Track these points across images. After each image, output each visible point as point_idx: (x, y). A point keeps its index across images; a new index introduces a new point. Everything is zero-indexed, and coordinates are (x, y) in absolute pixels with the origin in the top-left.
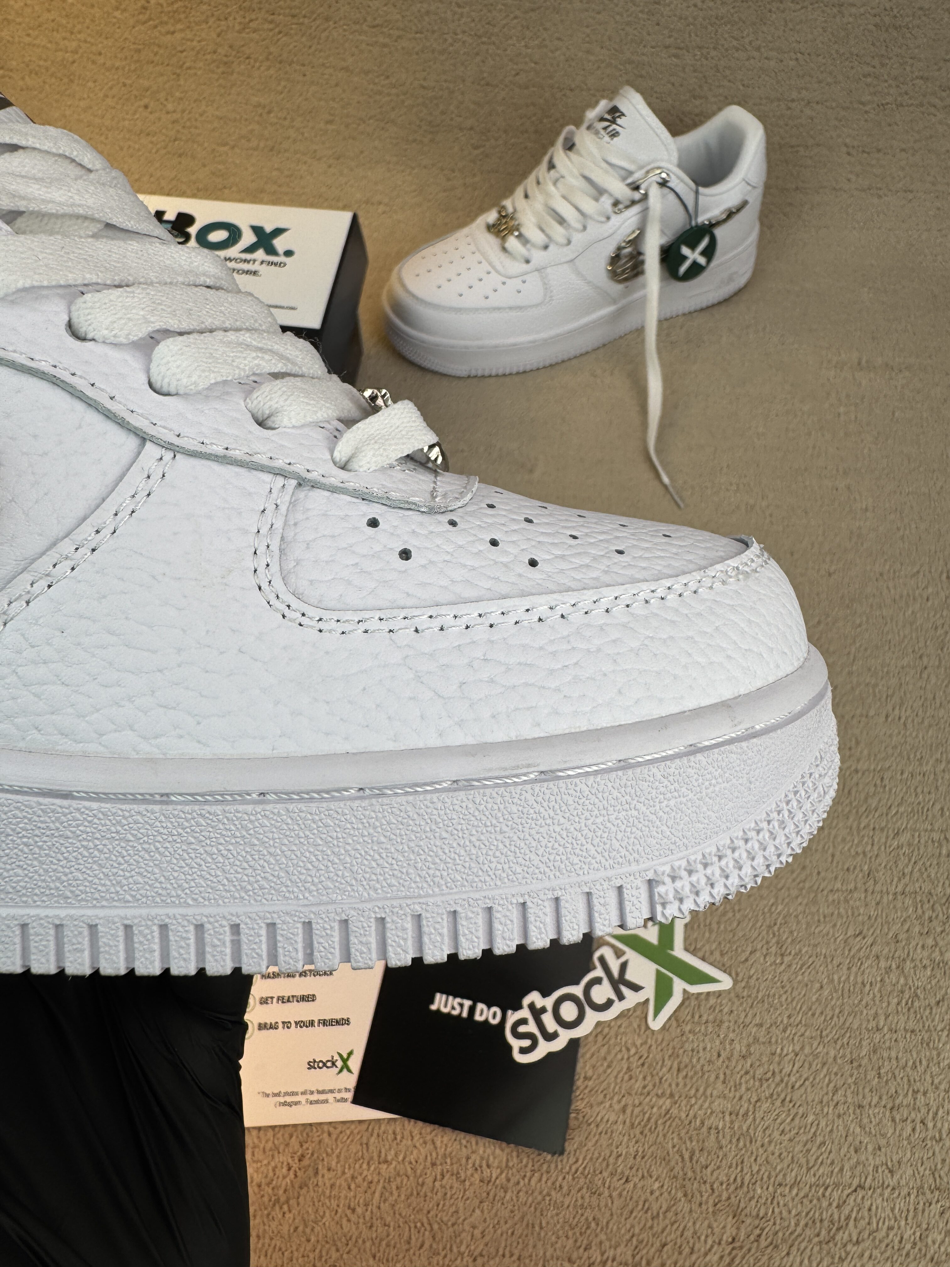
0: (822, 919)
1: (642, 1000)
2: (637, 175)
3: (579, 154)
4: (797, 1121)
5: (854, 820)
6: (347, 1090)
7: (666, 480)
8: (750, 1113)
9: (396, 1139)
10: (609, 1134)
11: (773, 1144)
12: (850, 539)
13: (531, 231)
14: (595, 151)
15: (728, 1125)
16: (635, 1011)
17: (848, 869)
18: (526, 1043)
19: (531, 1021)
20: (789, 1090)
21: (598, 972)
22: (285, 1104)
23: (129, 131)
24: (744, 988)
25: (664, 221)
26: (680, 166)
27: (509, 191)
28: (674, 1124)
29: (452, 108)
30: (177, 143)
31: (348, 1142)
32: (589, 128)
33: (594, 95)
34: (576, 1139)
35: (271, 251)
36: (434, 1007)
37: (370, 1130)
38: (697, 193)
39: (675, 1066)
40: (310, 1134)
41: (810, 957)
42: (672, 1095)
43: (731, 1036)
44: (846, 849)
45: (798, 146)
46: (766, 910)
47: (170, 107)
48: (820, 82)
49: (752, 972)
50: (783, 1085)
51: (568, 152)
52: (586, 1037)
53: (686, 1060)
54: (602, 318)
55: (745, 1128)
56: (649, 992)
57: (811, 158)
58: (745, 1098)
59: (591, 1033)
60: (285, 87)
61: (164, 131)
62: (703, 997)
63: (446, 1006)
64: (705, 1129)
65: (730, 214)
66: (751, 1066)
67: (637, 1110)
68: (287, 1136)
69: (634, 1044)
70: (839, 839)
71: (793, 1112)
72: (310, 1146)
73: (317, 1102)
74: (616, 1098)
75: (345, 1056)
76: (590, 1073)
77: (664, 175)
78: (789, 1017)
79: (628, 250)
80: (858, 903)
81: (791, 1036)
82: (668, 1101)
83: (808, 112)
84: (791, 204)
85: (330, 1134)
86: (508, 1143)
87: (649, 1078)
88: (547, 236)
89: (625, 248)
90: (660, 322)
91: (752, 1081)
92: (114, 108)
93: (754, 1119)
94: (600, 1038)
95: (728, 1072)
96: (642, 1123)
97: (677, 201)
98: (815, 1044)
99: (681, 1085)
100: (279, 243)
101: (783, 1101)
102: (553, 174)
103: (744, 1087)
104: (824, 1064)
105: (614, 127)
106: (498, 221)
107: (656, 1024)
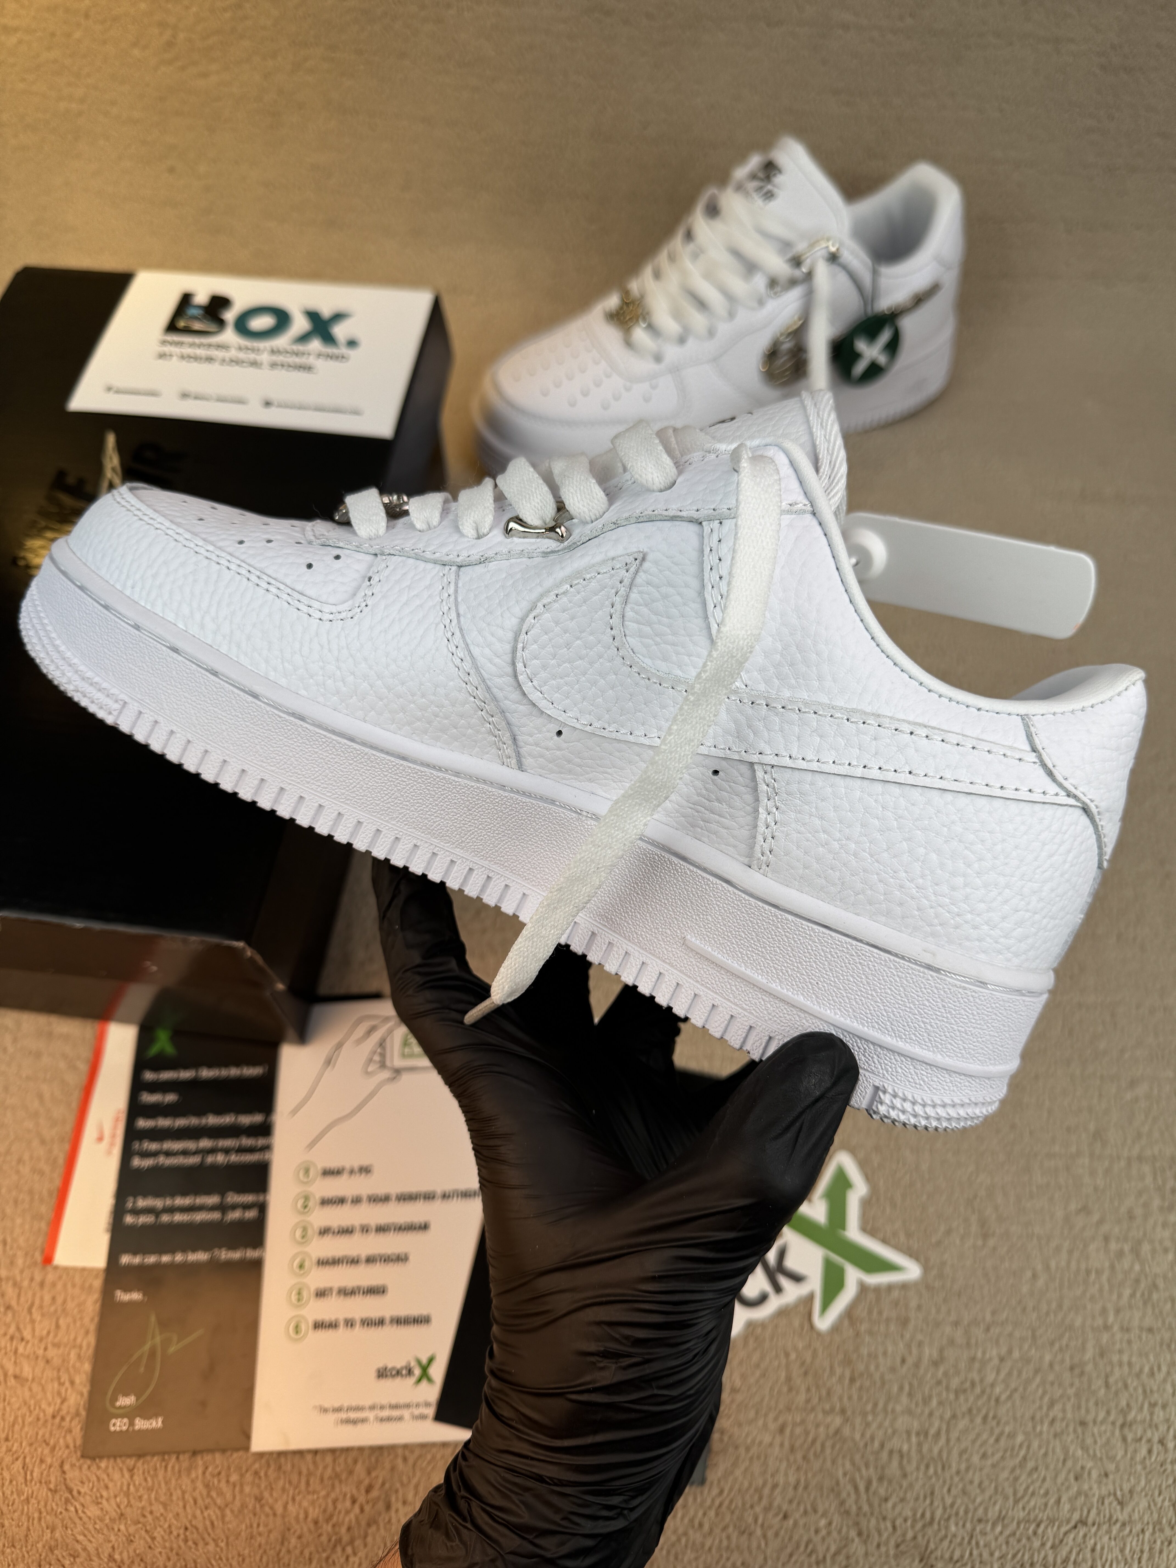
0: (1035, 1191)
1: (806, 1293)
2: (800, 247)
3: (724, 220)
4: (1003, 1442)
6: (427, 1404)
8: (943, 1433)
10: (762, 1459)
11: (971, 1471)
13: (664, 320)
14: (746, 219)
15: (914, 1448)
16: (795, 1310)
17: (1068, 1129)
20: (993, 1403)
22: (348, 1421)
23: (153, 203)
24: (936, 1276)
25: (835, 312)
26: (853, 238)
27: (634, 267)
28: (846, 1447)
31: (429, 1468)
32: (739, 188)
34: (721, 1465)
35: (329, 339)
38: (875, 273)
39: (848, 1374)
40: (380, 1460)
41: (1020, 1238)
42: (843, 1411)
43: (919, 1336)
44: (1066, 1103)
45: (1005, 221)
46: (964, 1179)
48: (1031, 140)
49: (946, 1257)
50: (985, 1397)
51: (710, 218)
53: (861, 1367)
55: (936, 1451)
56: (815, 1284)
57: (1021, 236)
58: (937, 1414)
59: (740, 1334)
62: (883, 1288)
64: (885, 1455)
66: (944, 1374)
67: (798, 1430)
68: (350, 1461)
69: (795, 1348)
71: (997, 1431)
72: (380, 1474)
73: (389, 1419)
74: (771, 1415)
75: (425, 1363)
76: (738, 1385)
77: (833, 249)
78: (993, 1313)
79: (788, 345)
80: (1081, 1171)
81: (996, 1337)
82: (839, 1418)
83: (1016, 177)
84: (994, 296)
85: (405, 1459)
87: (813, 1390)
88: (684, 325)
89: (783, 342)
91: (945, 1393)
93: (948, 1440)
94: (751, 1341)
95: (915, 1383)
96: (806, 1446)
97: (848, 280)
98: (1026, 1347)
99: (855, 1397)
100: (340, 331)
101: (985, 1418)
102: (691, 247)
103: (934, 1402)
104: (1037, 1371)
105: (769, 187)
106: (621, 308)
107: (824, 1323)
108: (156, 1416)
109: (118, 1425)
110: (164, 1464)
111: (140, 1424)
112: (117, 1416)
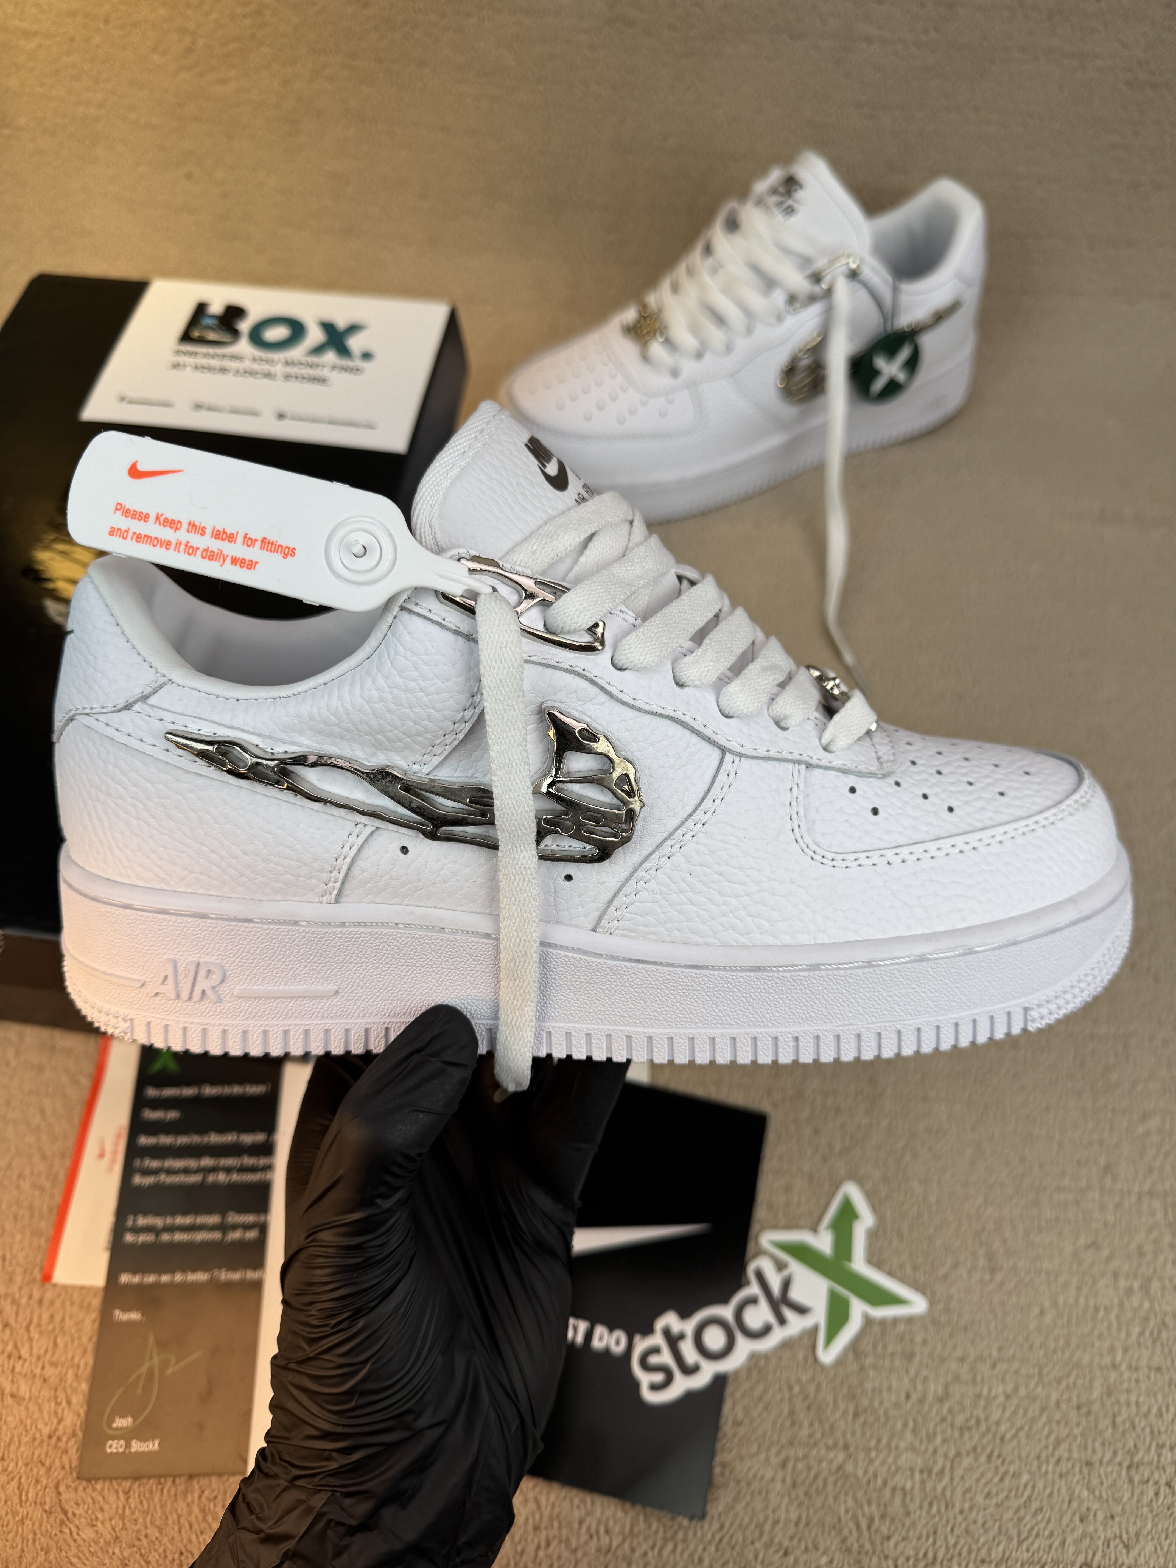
0: (1044, 1225)
1: (810, 1326)
2: (820, 264)
3: (744, 235)
4: (1007, 1481)
7: (848, 658)
8: (947, 1471)
10: (764, 1494)
11: (975, 1510)
13: (681, 335)
14: (766, 235)
15: (918, 1485)
16: (800, 1340)
17: (1079, 1162)
18: (659, 1377)
19: (666, 1350)
20: (998, 1441)
21: (754, 1289)
23: (168, 208)
24: (943, 1310)
25: (854, 326)
27: (652, 281)
28: (848, 1483)
30: (228, 223)
32: (760, 202)
34: (722, 1500)
35: (343, 351)
38: (895, 290)
39: (851, 1409)
41: (1028, 1274)
42: (846, 1447)
43: (924, 1372)
45: (1027, 237)
46: (973, 1213)
47: (218, 177)
49: (952, 1292)
50: (990, 1436)
51: (730, 233)
52: (737, 1373)
53: (865, 1402)
54: (770, 451)
55: (939, 1490)
56: (819, 1316)
57: (1043, 252)
58: (941, 1452)
59: (743, 1366)
61: (211, 207)
62: (888, 1322)
64: (887, 1492)
66: (949, 1411)
67: (800, 1465)
69: (799, 1381)
71: (1002, 1470)
74: (774, 1450)
76: (740, 1416)
77: (853, 266)
78: (999, 1349)
79: (807, 362)
80: (1091, 1205)
81: (1002, 1374)
82: (842, 1454)
86: (634, 1503)
87: (817, 1424)
88: (701, 340)
89: (801, 358)
90: (845, 456)
91: (949, 1431)
93: (952, 1479)
94: (754, 1373)
95: (920, 1418)
96: (808, 1482)
97: (868, 297)
98: (1032, 1384)
99: (859, 1432)
100: (355, 343)
101: (990, 1457)
102: (710, 261)
103: (939, 1440)
104: (1043, 1410)
105: (790, 202)
106: (639, 322)
107: (828, 1356)
108: (153, 1438)
109: (115, 1447)
110: (160, 1487)
111: (137, 1446)
112: (113, 1438)
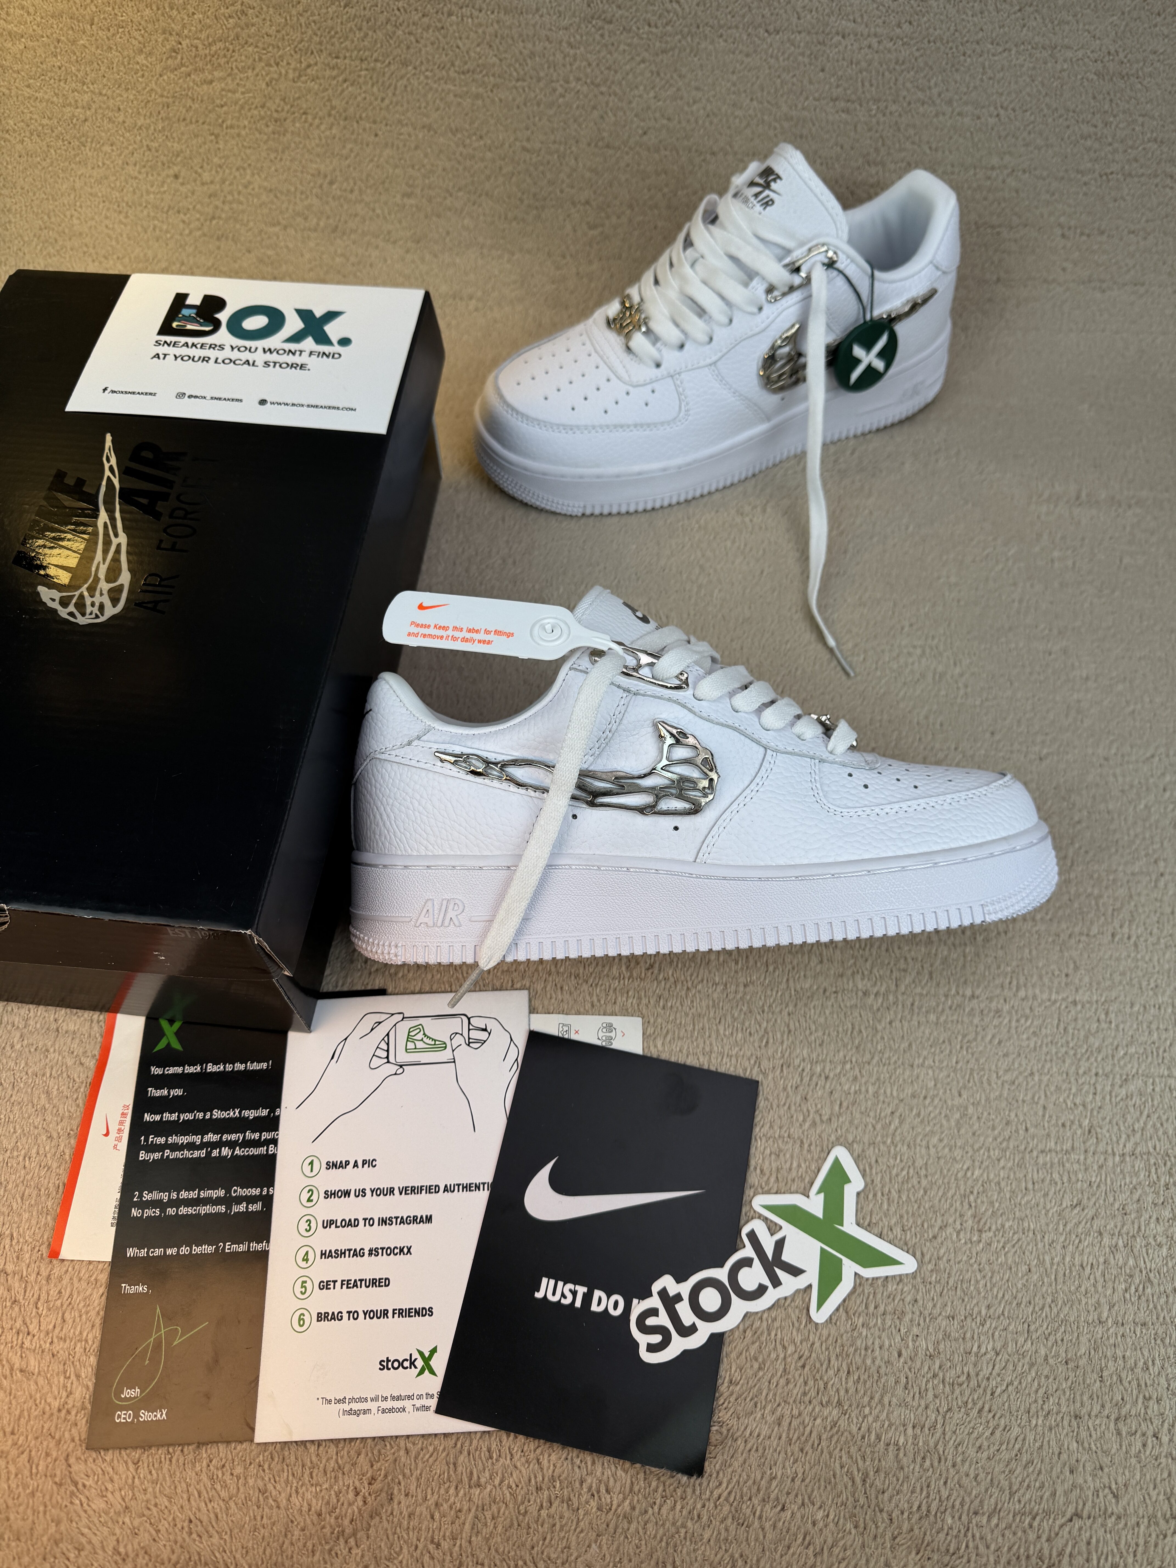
0: (1030, 1186)
1: (803, 1286)
2: (797, 254)
3: (723, 227)
4: (998, 1433)
5: (1072, 1064)
6: (430, 1396)
7: (832, 642)
8: (939, 1426)
9: (491, 1458)
10: (760, 1452)
11: (967, 1464)
12: (1067, 716)
13: (661, 325)
14: (744, 225)
15: (910, 1441)
16: (793, 1300)
17: (1063, 1125)
18: (657, 1339)
19: (662, 1311)
20: (988, 1397)
21: (748, 1252)
22: (350, 1412)
23: (156, 207)
24: (932, 1271)
25: (831, 315)
26: (850, 242)
27: (635, 278)
28: (843, 1439)
29: (562, 176)
30: (214, 222)
31: (431, 1460)
32: (736, 196)
33: (742, 161)
34: (719, 1457)
35: (322, 339)
36: (539, 1295)
37: (459, 1445)
38: (872, 277)
39: (844, 1367)
40: (383, 1451)
41: (1014, 1234)
42: (839, 1403)
43: (915, 1330)
44: (1061, 1100)
45: (1000, 226)
46: (960, 1175)
47: (206, 177)
48: (1027, 145)
49: (942, 1251)
50: (981, 1391)
51: (711, 227)
52: (732, 1331)
53: (858, 1360)
54: (751, 439)
55: (932, 1444)
56: (811, 1277)
57: (1016, 241)
58: (932, 1407)
59: (738, 1327)
60: (351, 150)
61: (199, 207)
62: (880, 1282)
63: (554, 1294)
64: (881, 1446)
65: (915, 307)
66: (940, 1367)
67: (795, 1423)
68: (353, 1453)
69: (793, 1341)
70: (1053, 1088)
71: (993, 1424)
72: (383, 1466)
73: (391, 1410)
74: (769, 1408)
75: (427, 1354)
76: (736, 1377)
77: (830, 254)
78: (989, 1307)
79: (786, 350)
80: (1076, 1166)
81: (990, 1332)
82: (835, 1412)
83: (1012, 182)
84: (990, 300)
85: (407, 1451)
86: (633, 1461)
87: (811, 1383)
88: (683, 332)
89: (780, 347)
90: (825, 446)
91: (941, 1387)
92: (136, 178)
93: (944, 1433)
94: (749, 1333)
95: (910, 1375)
96: (803, 1439)
97: (846, 287)
98: (1021, 1340)
99: (852, 1391)
100: (332, 330)
101: (980, 1411)
102: (690, 253)
103: (930, 1394)
104: (1032, 1365)
105: (768, 193)
106: (620, 315)
107: (820, 1316)
108: (160, 1408)
109: (123, 1417)
110: (169, 1456)
111: (145, 1416)
112: (121, 1408)
